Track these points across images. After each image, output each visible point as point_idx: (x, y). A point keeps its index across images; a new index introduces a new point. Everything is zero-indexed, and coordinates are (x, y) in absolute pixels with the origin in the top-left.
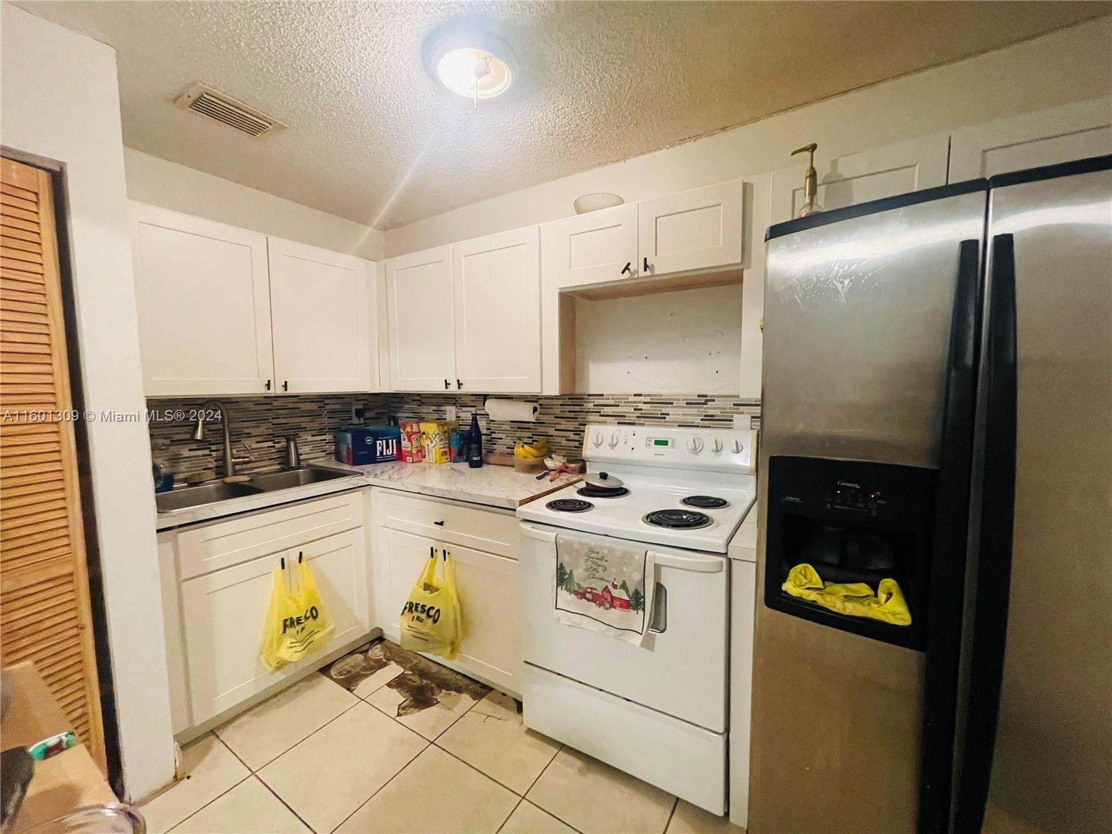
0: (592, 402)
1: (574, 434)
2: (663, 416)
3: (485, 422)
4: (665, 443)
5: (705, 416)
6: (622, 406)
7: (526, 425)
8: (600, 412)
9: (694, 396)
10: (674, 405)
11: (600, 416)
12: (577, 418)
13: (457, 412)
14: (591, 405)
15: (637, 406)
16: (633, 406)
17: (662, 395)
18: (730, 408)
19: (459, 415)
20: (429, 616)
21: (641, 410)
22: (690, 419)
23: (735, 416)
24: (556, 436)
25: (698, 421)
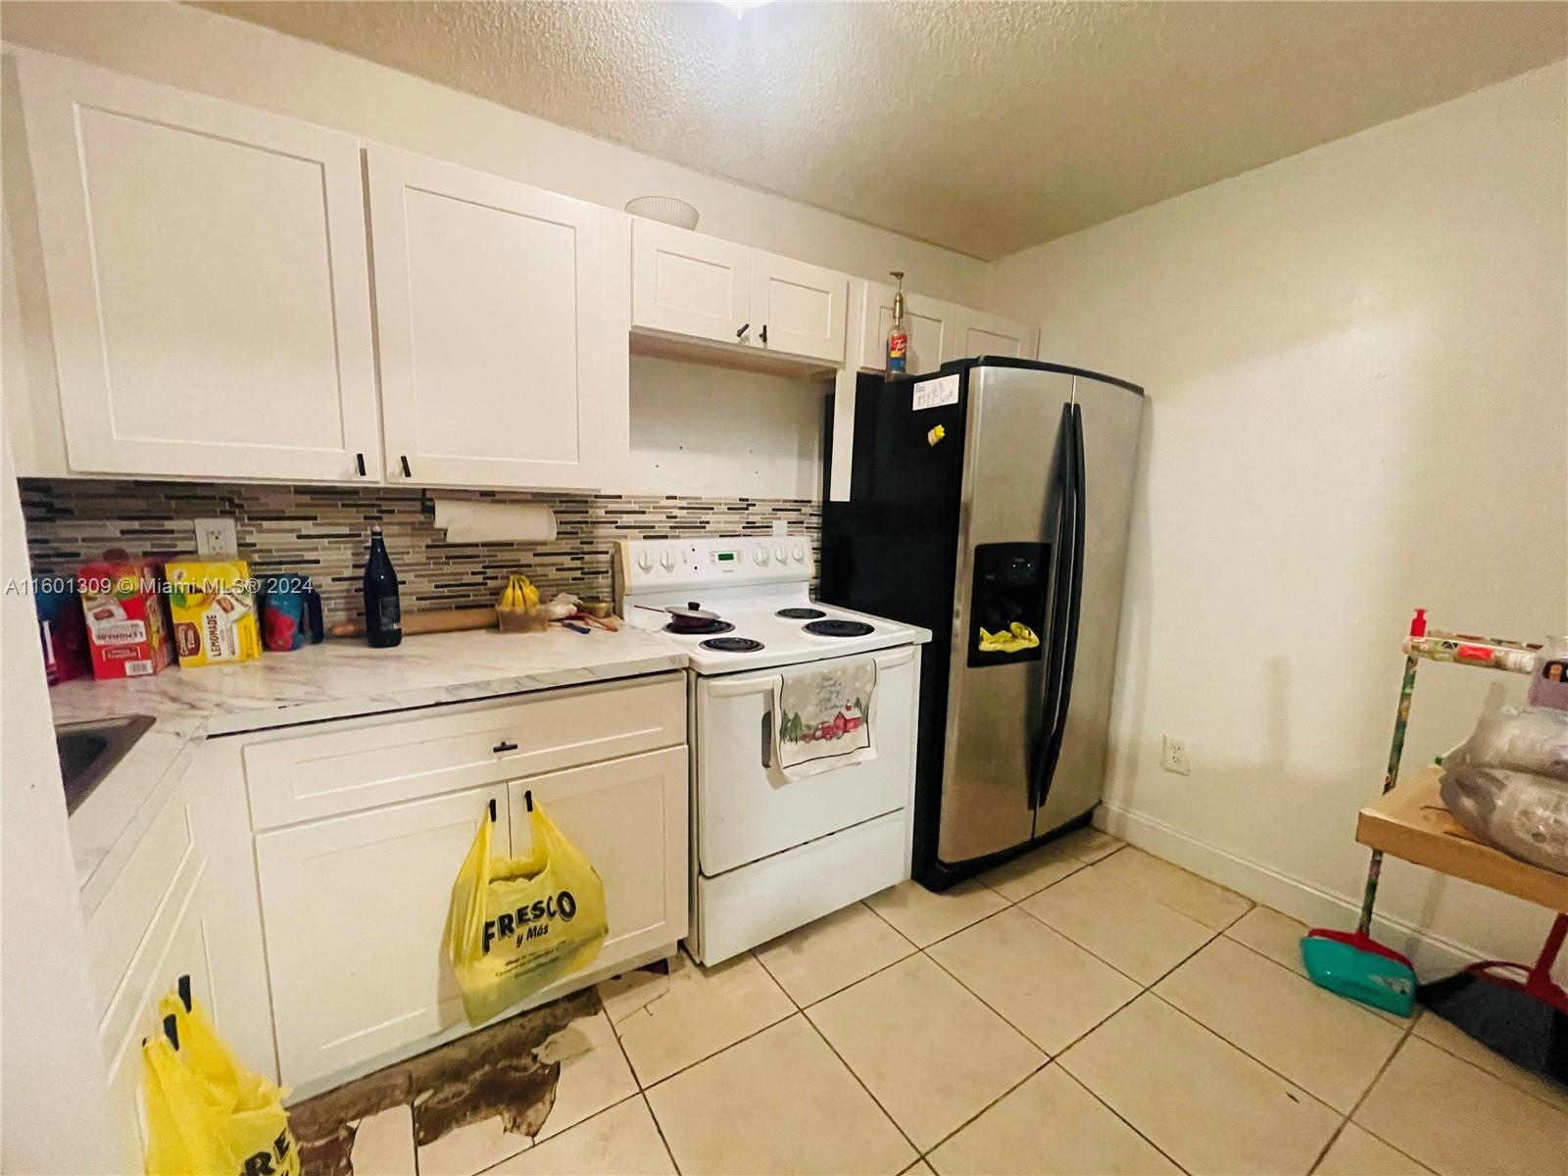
0: (603, 507)
1: (572, 559)
2: (703, 525)
3: (349, 552)
4: (729, 557)
5: (747, 523)
6: (649, 512)
7: (469, 551)
8: (617, 522)
9: (735, 499)
10: (715, 510)
11: (617, 527)
12: (577, 533)
13: (240, 536)
14: (602, 512)
15: (671, 512)
16: (665, 513)
17: (700, 498)
18: (770, 514)
19: (249, 540)
20: (552, 915)
21: (676, 517)
22: (731, 527)
23: (774, 522)
24: (535, 565)
25: (739, 528)
